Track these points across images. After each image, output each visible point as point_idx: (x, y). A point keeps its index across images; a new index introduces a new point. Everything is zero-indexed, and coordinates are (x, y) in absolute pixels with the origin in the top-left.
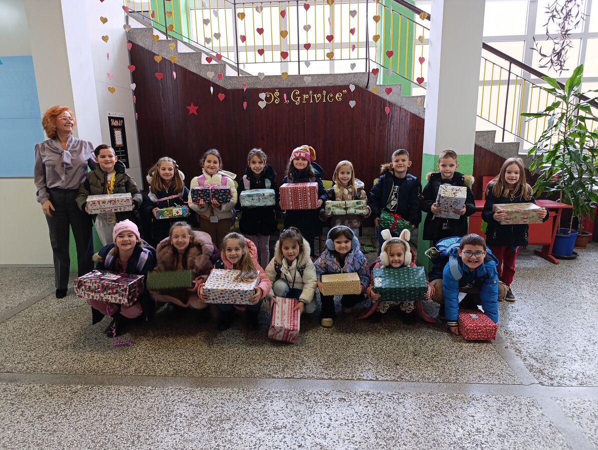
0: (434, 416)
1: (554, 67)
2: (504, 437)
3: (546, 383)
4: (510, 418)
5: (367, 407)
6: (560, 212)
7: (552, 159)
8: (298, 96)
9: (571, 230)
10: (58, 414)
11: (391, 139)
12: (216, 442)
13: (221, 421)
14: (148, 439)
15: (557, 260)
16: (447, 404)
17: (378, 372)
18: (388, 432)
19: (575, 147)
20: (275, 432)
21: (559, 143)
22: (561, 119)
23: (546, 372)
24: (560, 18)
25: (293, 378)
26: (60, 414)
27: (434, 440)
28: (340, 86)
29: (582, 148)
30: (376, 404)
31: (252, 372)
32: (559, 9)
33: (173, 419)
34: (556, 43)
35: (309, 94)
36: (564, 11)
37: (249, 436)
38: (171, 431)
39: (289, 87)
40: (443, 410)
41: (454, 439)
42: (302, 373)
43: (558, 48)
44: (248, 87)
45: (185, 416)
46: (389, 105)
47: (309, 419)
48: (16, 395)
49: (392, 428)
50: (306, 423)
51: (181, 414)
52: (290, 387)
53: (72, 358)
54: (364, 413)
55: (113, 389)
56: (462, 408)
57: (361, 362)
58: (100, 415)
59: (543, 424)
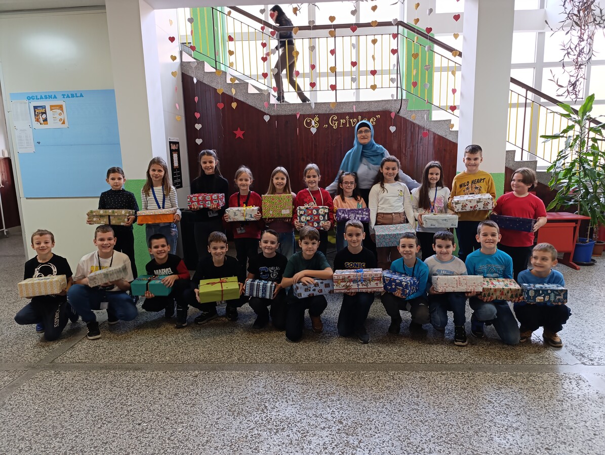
0: (501, 388)
1: (571, 96)
2: (562, 401)
3: (587, 363)
4: (564, 388)
5: (444, 383)
6: (579, 223)
7: (569, 176)
8: (335, 120)
9: (588, 239)
10: (190, 393)
11: (421, 158)
12: (331, 409)
13: (328, 395)
14: (274, 408)
15: (578, 267)
16: (510, 379)
17: (446, 358)
18: (467, 400)
19: (589, 165)
20: (376, 402)
21: (575, 161)
22: (575, 140)
23: (586, 355)
24: (575, 55)
25: (375, 363)
26: (192, 393)
27: (506, 405)
28: (374, 112)
29: (595, 166)
30: (451, 380)
31: (338, 359)
32: (573, 47)
33: (288, 394)
34: (571, 76)
35: (345, 119)
36: (577, 49)
37: (355, 405)
38: (290, 403)
39: (327, 112)
40: (508, 384)
41: (522, 404)
42: (381, 359)
43: (573, 80)
44: (290, 113)
45: (296, 392)
46: (419, 128)
47: (400, 392)
48: (146, 379)
49: (470, 397)
50: (398, 395)
51: (293, 391)
52: (375, 370)
53: (179, 352)
54: (443, 387)
55: (226, 373)
56: (523, 382)
57: (428, 350)
58: (226, 392)
59: (591, 392)
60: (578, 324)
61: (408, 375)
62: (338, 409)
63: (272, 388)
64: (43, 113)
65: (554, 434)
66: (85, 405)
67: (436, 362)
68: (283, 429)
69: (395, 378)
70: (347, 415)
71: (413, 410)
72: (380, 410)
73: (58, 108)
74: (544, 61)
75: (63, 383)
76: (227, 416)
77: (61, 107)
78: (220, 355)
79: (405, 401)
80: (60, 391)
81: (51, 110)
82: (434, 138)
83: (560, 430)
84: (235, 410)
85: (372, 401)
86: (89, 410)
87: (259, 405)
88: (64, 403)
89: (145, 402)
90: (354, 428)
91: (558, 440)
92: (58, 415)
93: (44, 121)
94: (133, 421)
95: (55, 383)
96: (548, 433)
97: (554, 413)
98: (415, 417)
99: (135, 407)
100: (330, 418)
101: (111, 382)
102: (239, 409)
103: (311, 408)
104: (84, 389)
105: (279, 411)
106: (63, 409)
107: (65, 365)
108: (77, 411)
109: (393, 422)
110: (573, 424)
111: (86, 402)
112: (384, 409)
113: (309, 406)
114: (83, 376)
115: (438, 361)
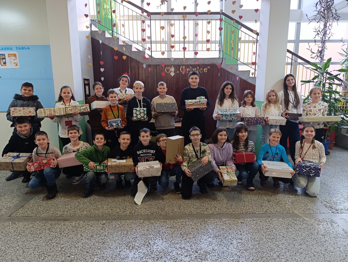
0: (289, 228)
1: (319, 59)
3: (335, 212)
4: (324, 228)
5: (255, 225)
9: (326, 140)
10: (101, 235)
12: (190, 244)
13: (187, 234)
14: (155, 244)
16: (293, 222)
18: (270, 236)
20: (216, 238)
22: (320, 84)
23: (333, 207)
24: (321, 35)
25: (213, 214)
27: (293, 238)
28: (206, 65)
30: (259, 224)
31: (191, 212)
32: (321, 30)
33: (162, 234)
34: (319, 47)
35: (190, 68)
36: (323, 31)
37: (204, 241)
38: (164, 240)
39: (179, 64)
40: (292, 225)
41: (302, 238)
42: (216, 211)
44: (157, 64)
45: (167, 233)
46: (232, 75)
47: (230, 232)
48: (72, 227)
49: (272, 234)
50: (229, 234)
51: (165, 232)
52: (214, 218)
53: (92, 208)
54: (255, 228)
55: (123, 222)
56: (300, 224)
57: (243, 205)
58: (124, 234)
59: (340, 230)
60: (326, 189)
61: (234, 221)
62: (194, 243)
63: (152, 231)
64: (3, 59)
65: (323, 256)
66: (33, 245)
67: (249, 213)
68: (162, 257)
69: (226, 223)
70: (200, 247)
71: (239, 243)
72: (219, 243)
73: (13, 55)
74: (300, 39)
75: (17, 230)
76: (126, 250)
77: (15, 55)
78: (118, 210)
79: (234, 238)
80: (15, 235)
81: (9, 57)
82: (240, 81)
83: (326, 253)
84: (130, 246)
85: (214, 238)
86: (35, 248)
87: (145, 242)
88: (19, 243)
89: (72, 242)
90: (205, 255)
91: (326, 259)
92: (15, 252)
93: (4, 63)
94: (65, 255)
95: (12, 230)
96: (319, 255)
97: (321, 243)
98: (241, 248)
99: (66, 245)
100: (189, 249)
101: (49, 229)
102: (133, 245)
103: (177, 243)
104: (31, 234)
105: (158, 245)
106: (18, 248)
107: (18, 218)
108: (28, 249)
109: (228, 251)
110: (333, 249)
111: (33, 243)
112: (222, 243)
113: (176, 242)
114: (31, 225)
115: (250, 212)
